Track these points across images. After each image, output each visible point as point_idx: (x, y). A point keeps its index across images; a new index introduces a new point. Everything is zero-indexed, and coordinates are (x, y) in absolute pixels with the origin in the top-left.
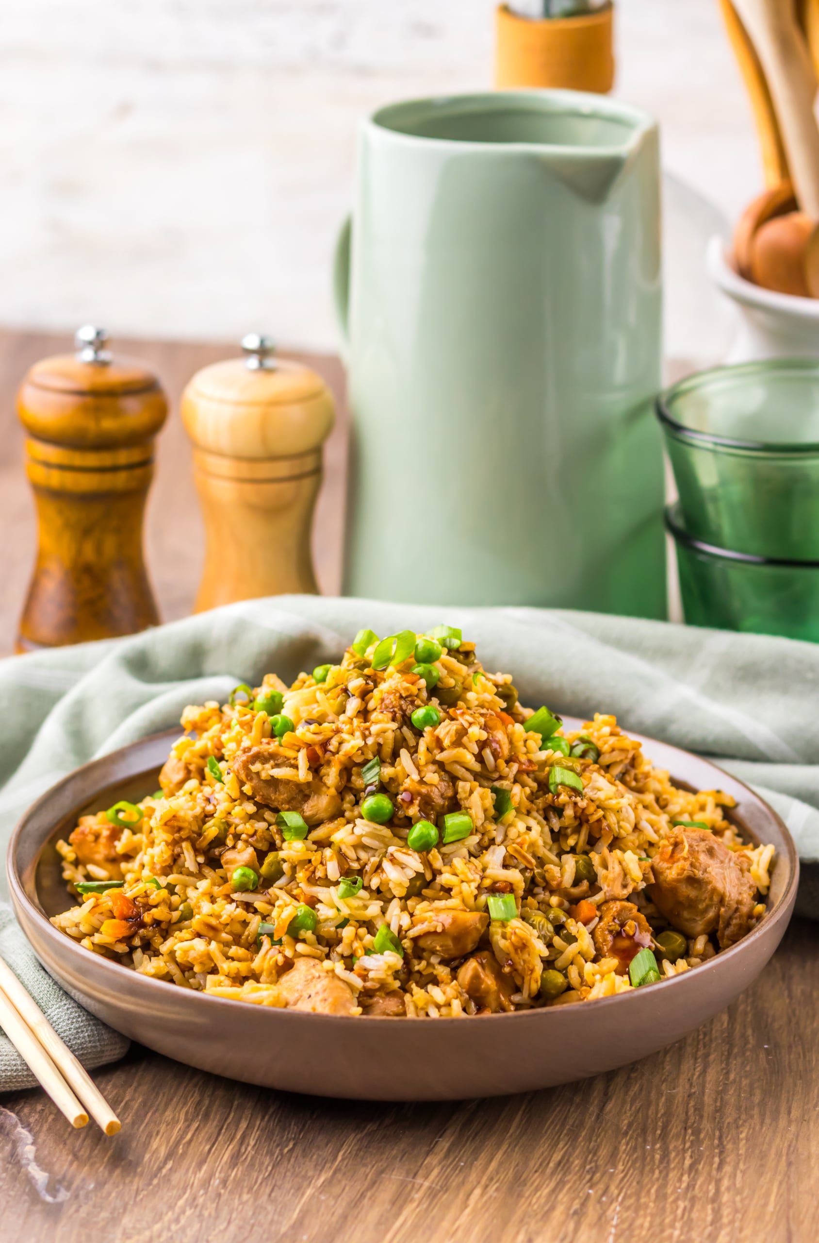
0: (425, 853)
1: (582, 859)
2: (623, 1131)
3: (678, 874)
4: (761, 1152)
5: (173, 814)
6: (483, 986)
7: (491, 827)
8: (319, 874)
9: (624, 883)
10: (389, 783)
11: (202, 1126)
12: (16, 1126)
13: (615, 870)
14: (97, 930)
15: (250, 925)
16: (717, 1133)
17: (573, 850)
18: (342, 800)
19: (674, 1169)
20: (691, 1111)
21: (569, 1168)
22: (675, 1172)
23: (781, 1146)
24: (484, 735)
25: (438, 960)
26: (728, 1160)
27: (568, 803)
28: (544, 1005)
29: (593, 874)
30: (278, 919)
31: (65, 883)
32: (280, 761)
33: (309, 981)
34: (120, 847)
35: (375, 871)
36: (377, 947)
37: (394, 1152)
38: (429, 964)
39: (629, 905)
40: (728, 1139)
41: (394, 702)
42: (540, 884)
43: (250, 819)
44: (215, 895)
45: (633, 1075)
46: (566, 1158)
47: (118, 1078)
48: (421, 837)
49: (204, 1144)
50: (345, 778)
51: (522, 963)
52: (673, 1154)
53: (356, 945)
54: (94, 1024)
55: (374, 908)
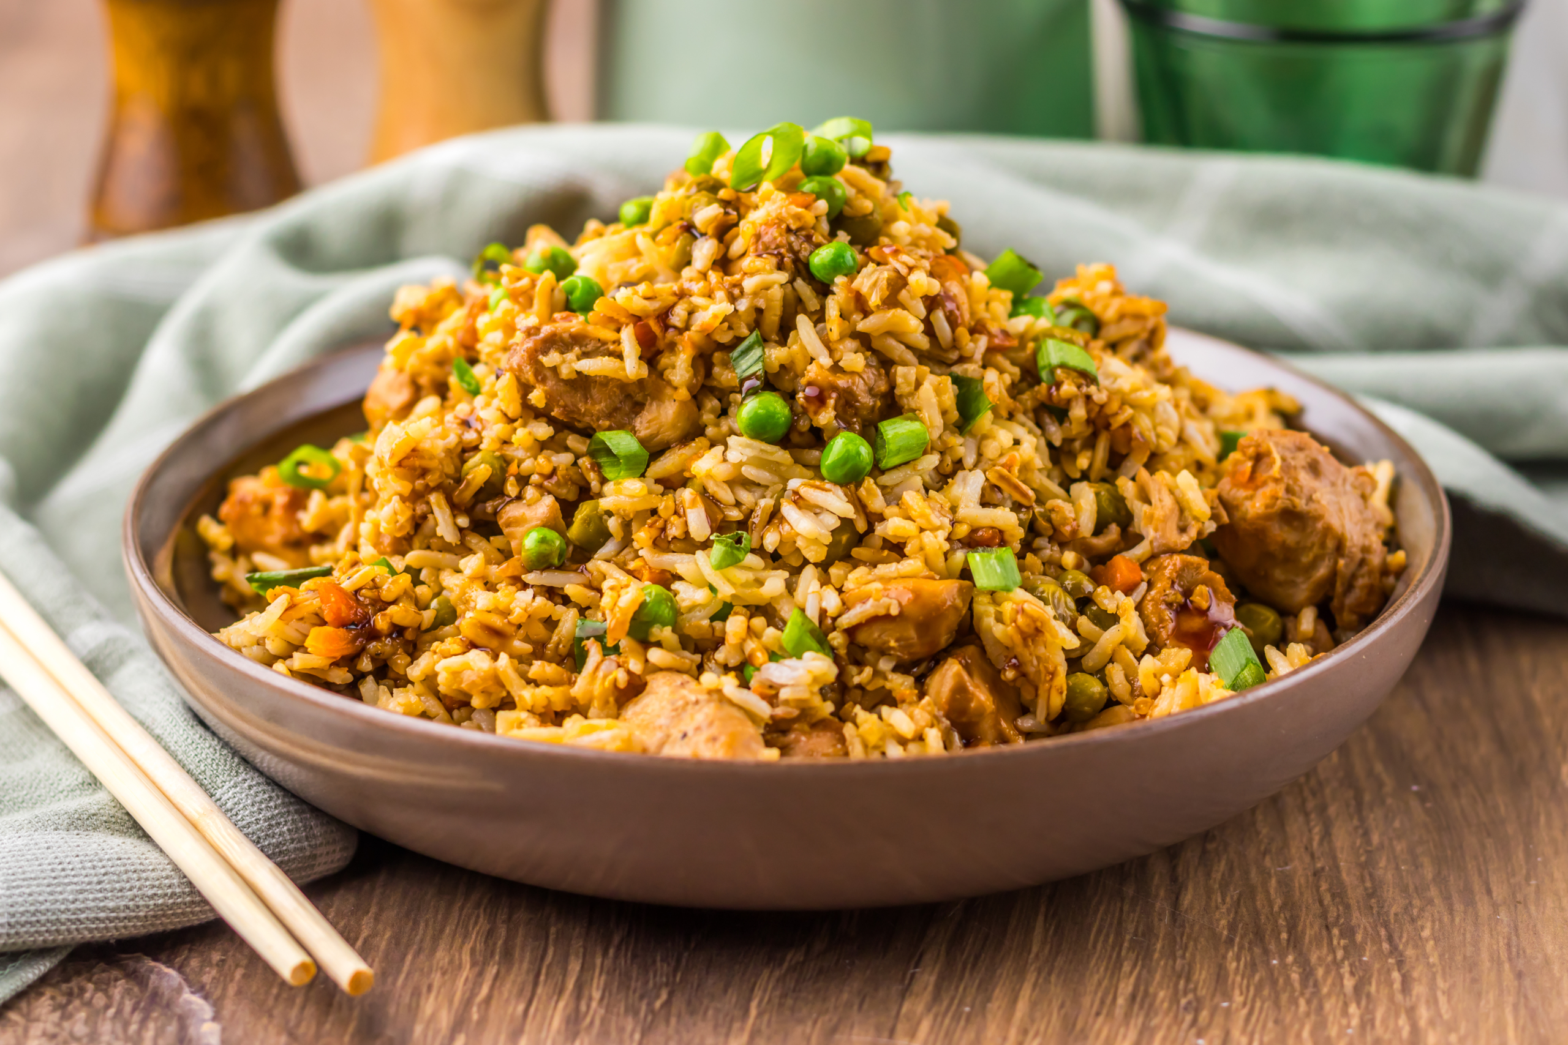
0: (852, 486)
1: (1104, 489)
2: (1224, 938)
3: (1267, 507)
4: (1465, 957)
5: (413, 445)
6: (973, 705)
7: (955, 440)
8: (674, 531)
9: (1181, 524)
10: (777, 374)
11: (503, 971)
12: (179, 990)
13: (1163, 503)
14: (300, 647)
15: (560, 624)
16: (1383, 932)
17: (1085, 476)
18: (700, 407)
19: (1329, 995)
20: (1327, 899)
21: (1151, 1005)
22: (1333, 1000)
23: (1495, 947)
24: (934, 287)
25: (891, 665)
26: (1415, 974)
27: (1076, 397)
28: (1070, 731)
29: (1123, 513)
30: (612, 610)
31: (215, 586)
32: (590, 348)
33: (680, 711)
34: (309, 519)
35: (769, 522)
36: (789, 646)
37: (845, 996)
38: (877, 673)
39: (1194, 559)
40: (1404, 940)
41: (779, 239)
42: (1043, 532)
43: (542, 450)
44: (493, 579)
45: (1211, 846)
46: (1142, 988)
47: (344, 900)
48: (845, 459)
49: (513, 1002)
50: (702, 372)
51: (1035, 662)
52: (1320, 972)
53: (751, 645)
54: (296, 812)
55: (774, 583)
